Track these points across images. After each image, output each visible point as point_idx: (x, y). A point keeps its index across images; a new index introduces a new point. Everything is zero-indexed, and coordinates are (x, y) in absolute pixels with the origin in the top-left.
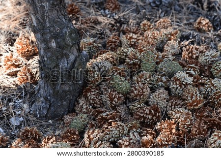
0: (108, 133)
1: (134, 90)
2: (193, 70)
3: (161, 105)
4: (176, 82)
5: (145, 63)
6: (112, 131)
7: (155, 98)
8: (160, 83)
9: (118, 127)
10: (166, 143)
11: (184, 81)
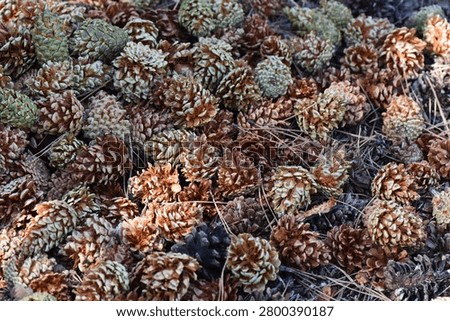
0: (39, 233)
1: (46, 112)
2: (146, 31)
3: (119, 132)
4: (132, 71)
5: (47, 43)
6: (43, 226)
7: (102, 121)
8: (91, 81)
9: (57, 213)
10: (183, 224)
11: (148, 65)
